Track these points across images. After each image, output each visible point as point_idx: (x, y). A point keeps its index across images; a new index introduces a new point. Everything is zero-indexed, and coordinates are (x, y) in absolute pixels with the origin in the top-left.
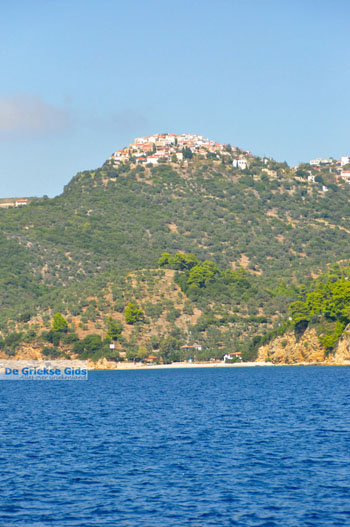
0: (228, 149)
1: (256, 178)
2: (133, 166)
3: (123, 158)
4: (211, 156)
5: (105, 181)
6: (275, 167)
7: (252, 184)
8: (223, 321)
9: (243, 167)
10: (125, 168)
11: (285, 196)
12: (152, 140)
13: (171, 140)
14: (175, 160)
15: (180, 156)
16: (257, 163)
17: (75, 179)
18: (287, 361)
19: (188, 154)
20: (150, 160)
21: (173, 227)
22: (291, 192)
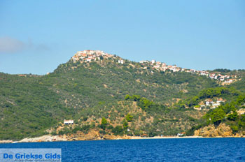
0: (115, 56)
1: (128, 67)
2: (82, 62)
3: (77, 59)
4: (110, 59)
5: (73, 68)
6: (133, 63)
7: (128, 70)
8: (162, 121)
9: (122, 63)
10: (78, 62)
11: (140, 74)
12: (85, 52)
13: (93, 52)
14: (97, 60)
15: (99, 58)
16: (127, 61)
17: (59, 67)
18: (211, 136)
19: (102, 58)
20: (88, 60)
21: (105, 85)
22: (142, 73)
